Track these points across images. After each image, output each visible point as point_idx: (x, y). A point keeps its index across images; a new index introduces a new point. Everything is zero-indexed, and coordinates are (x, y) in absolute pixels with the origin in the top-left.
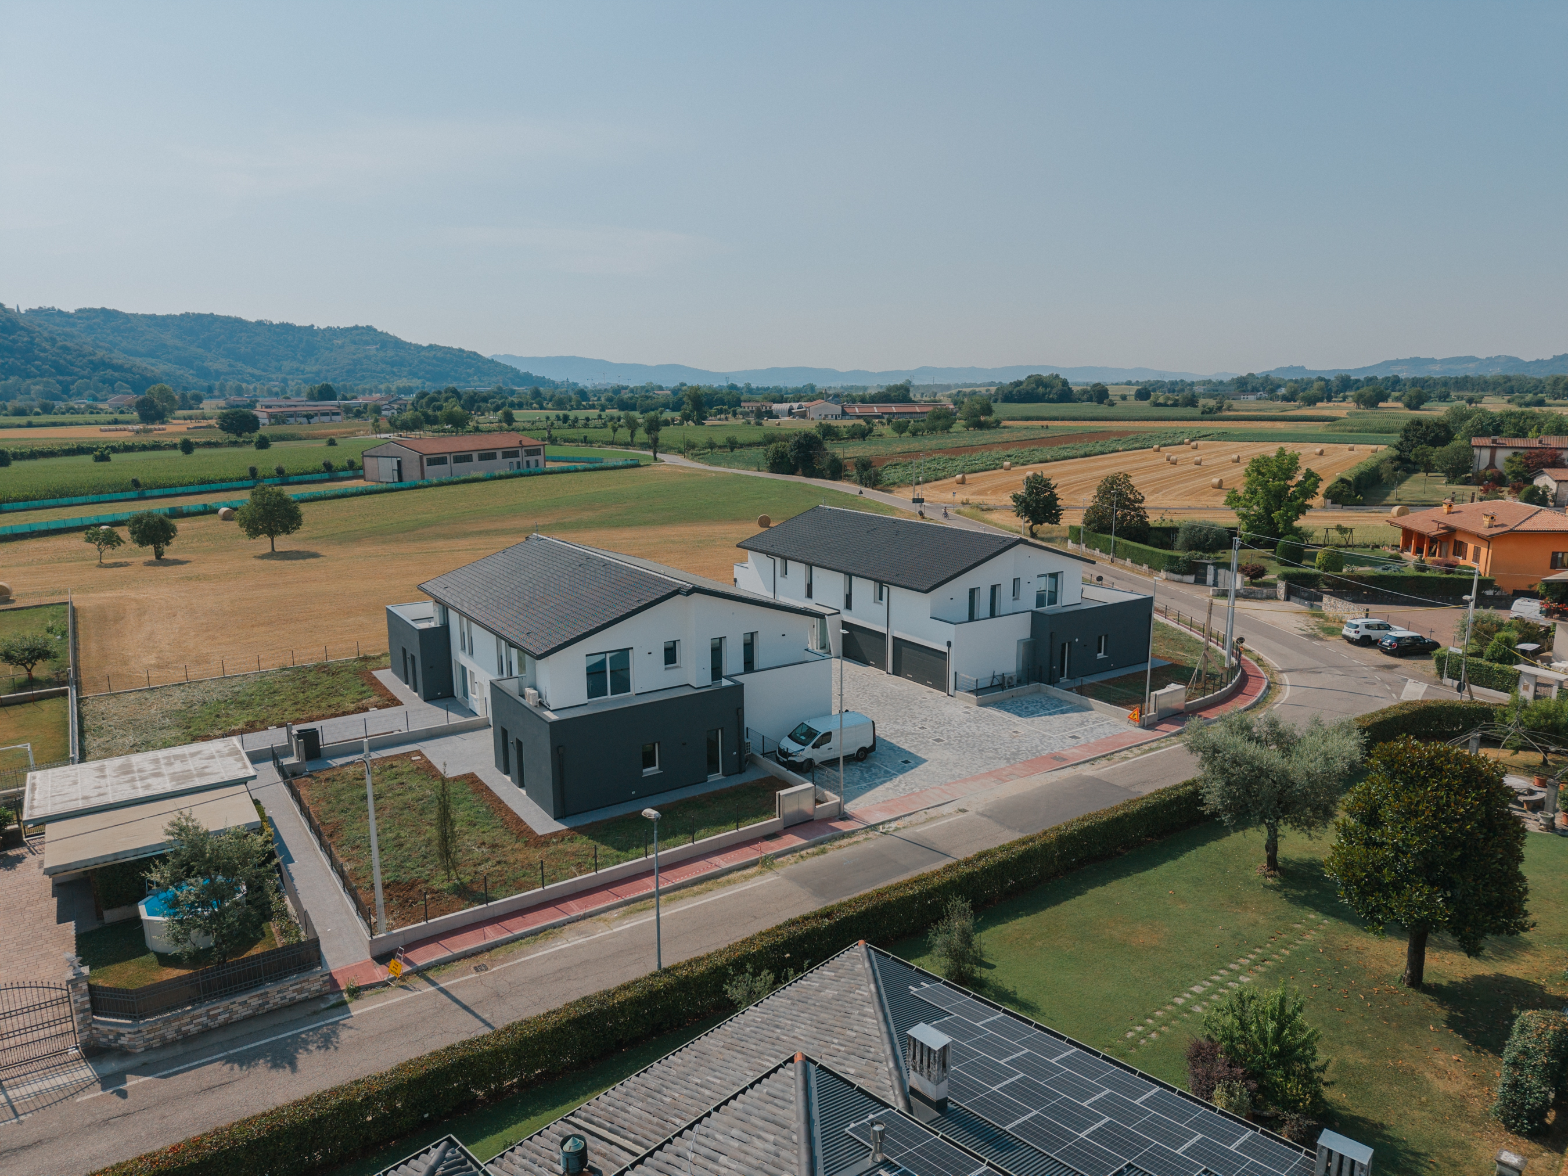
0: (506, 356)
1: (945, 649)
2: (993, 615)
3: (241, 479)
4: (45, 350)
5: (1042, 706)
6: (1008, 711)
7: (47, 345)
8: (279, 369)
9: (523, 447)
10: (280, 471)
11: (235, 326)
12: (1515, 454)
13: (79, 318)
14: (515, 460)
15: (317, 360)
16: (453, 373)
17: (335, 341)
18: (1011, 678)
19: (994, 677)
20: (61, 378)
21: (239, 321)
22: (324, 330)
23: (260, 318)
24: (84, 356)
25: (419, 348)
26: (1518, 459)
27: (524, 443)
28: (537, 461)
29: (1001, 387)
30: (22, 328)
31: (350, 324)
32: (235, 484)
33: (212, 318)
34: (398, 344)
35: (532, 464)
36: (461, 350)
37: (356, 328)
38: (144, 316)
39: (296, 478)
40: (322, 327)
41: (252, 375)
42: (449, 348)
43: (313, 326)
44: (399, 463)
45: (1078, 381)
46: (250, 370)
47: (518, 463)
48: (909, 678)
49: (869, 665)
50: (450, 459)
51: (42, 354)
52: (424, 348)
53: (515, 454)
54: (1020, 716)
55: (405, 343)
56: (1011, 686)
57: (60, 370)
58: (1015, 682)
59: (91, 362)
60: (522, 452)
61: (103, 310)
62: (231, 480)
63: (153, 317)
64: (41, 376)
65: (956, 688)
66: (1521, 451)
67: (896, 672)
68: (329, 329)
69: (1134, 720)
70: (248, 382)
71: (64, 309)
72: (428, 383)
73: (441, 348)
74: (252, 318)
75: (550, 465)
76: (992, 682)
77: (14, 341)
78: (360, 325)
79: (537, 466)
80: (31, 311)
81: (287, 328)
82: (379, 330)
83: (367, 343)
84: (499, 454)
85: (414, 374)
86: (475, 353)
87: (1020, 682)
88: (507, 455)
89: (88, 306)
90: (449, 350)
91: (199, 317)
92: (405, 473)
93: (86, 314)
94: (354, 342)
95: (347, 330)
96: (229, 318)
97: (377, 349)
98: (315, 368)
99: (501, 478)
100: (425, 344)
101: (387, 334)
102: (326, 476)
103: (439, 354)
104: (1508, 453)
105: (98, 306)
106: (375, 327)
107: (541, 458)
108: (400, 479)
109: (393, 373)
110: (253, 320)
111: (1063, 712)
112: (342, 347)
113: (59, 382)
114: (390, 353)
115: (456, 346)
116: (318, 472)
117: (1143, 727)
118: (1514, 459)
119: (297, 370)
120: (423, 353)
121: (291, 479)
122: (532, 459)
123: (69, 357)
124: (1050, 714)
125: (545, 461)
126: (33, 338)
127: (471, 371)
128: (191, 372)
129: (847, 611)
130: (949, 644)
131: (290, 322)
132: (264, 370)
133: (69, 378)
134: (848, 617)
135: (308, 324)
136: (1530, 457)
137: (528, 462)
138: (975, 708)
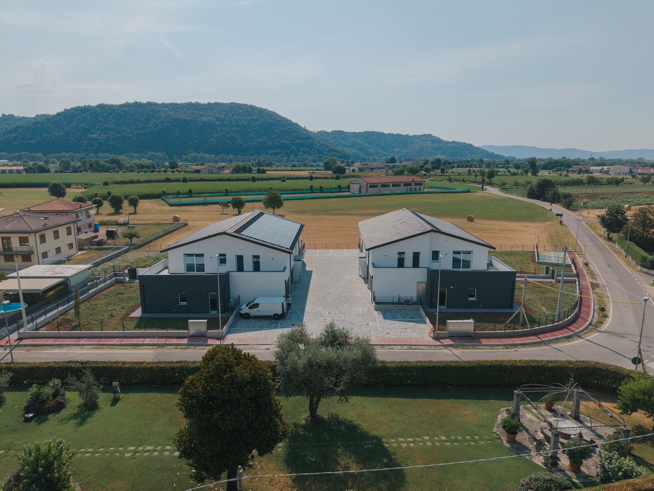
0: (484, 146)
3: (307, 190)
4: (316, 145)
7: (317, 144)
8: (393, 152)
9: (414, 182)
10: (321, 188)
11: (380, 135)
13: (332, 134)
14: (409, 187)
15: (407, 148)
16: (460, 153)
17: (416, 140)
20: (319, 155)
21: (382, 134)
22: (413, 136)
23: (390, 132)
24: (327, 147)
25: (448, 142)
27: (414, 180)
28: (420, 188)
30: (311, 138)
31: (422, 134)
32: (305, 191)
33: (374, 133)
34: (439, 141)
35: (418, 189)
36: (465, 143)
37: (425, 135)
38: (352, 133)
39: (326, 191)
40: (412, 135)
41: (383, 154)
43: (408, 135)
44: (360, 186)
46: (383, 152)
47: (411, 188)
50: (379, 186)
51: (315, 147)
52: (450, 143)
53: (410, 185)
55: (443, 141)
57: (320, 152)
59: (329, 149)
60: (413, 184)
61: (339, 131)
62: (304, 190)
63: (354, 133)
64: (314, 154)
70: (381, 157)
71: (327, 131)
72: (449, 157)
73: (456, 142)
74: (387, 132)
75: (426, 190)
77: (308, 142)
79: (420, 190)
80: (318, 132)
81: (399, 135)
82: (433, 136)
83: (427, 141)
84: (402, 184)
85: (444, 154)
86: (471, 144)
88: (405, 185)
89: (335, 130)
90: (460, 143)
91: (369, 132)
92: (362, 190)
93: (334, 132)
94: (422, 141)
95: (421, 136)
96: (379, 132)
97: (431, 143)
98: (406, 151)
99: (398, 194)
100: (450, 141)
101: (436, 137)
102: (338, 190)
103: (456, 145)
105: (338, 130)
106: (432, 134)
107: (422, 187)
108: (360, 192)
109: (435, 153)
110: (387, 133)
112: (417, 143)
113: (319, 156)
114: (436, 145)
116: (336, 189)
119: (400, 152)
121: (324, 191)
122: (418, 187)
123: (323, 148)
125: (424, 188)
126: (313, 141)
127: (468, 152)
128: (363, 153)
133: (321, 155)
135: (406, 134)
137: (416, 188)
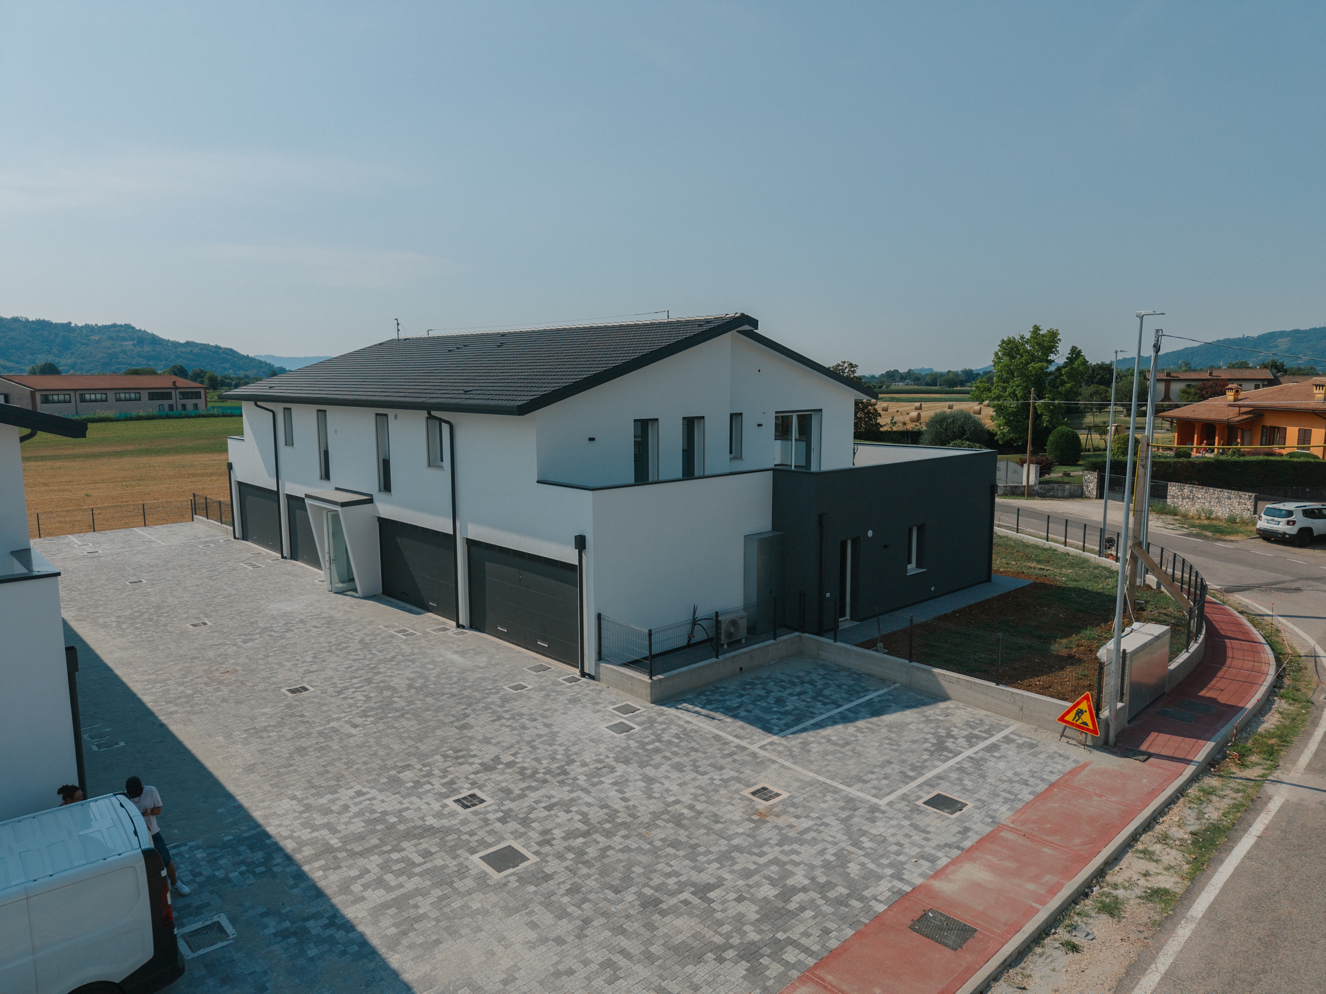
0: (266, 356)
1: (570, 555)
2: (689, 473)
5: (818, 695)
6: (733, 712)
8: (33, 362)
9: (176, 388)
12: (1189, 386)
14: (166, 403)
15: (73, 354)
17: (92, 338)
18: (734, 623)
19: (694, 622)
22: (82, 327)
23: (15, 315)
25: (176, 345)
26: (1193, 390)
27: (178, 385)
28: (196, 405)
31: (109, 323)
34: (155, 340)
35: (190, 407)
36: (217, 347)
37: (114, 326)
40: (80, 325)
41: (4, 367)
42: (205, 345)
43: (70, 323)
46: (2, 362)
47: (171, 406)
48: (500, 636)
49: (428, 609)
50: (75, 397)
52: (181, 345)
53: (167, 396)
54: (767, 729)
55: (163, 340)
56: (735, 644)
58: (743, 632)
60: (175, 394)
65: (600, 657)
66: (1193, 383)
67: (476, 624)
68: (87, 326)
69: (1082, 728)
73: (197, 345)
76: (691, 635)
78: (119, 323)
79: (196, 409)
81: (43, 325)
82: (138, 328)
83: (124, 339)
84: (146, 395)
86: (231, 350)
87: (754, 632)
88: (154, 396)
90: (206, 347)
94: (111, 338)
95: (105, 327)
97: (134, 345)
98: (70, 361)
100: (182, 341)
101: (145, 331)
104: (1182, 386)
106: (133, 325)
107: (201, 402)
110: (9, 317)
111: (877, 710)
112: (98, 342)
114: (147, 348)
115: (212, 343)
117: (1105, 746)
118: (1189, 390)
120: (179, 349)
122: (189, 402)
124: (845, 719)
125: (207, 407)
127: (227, 365)
129: (384, 496)
130: (581, 543)
131: (47, 319)
132: (17, 362)
134: (387, 508)
135: (65, 322)
136: (1203, 388)
137: (184, 405)
138: (646, 708)
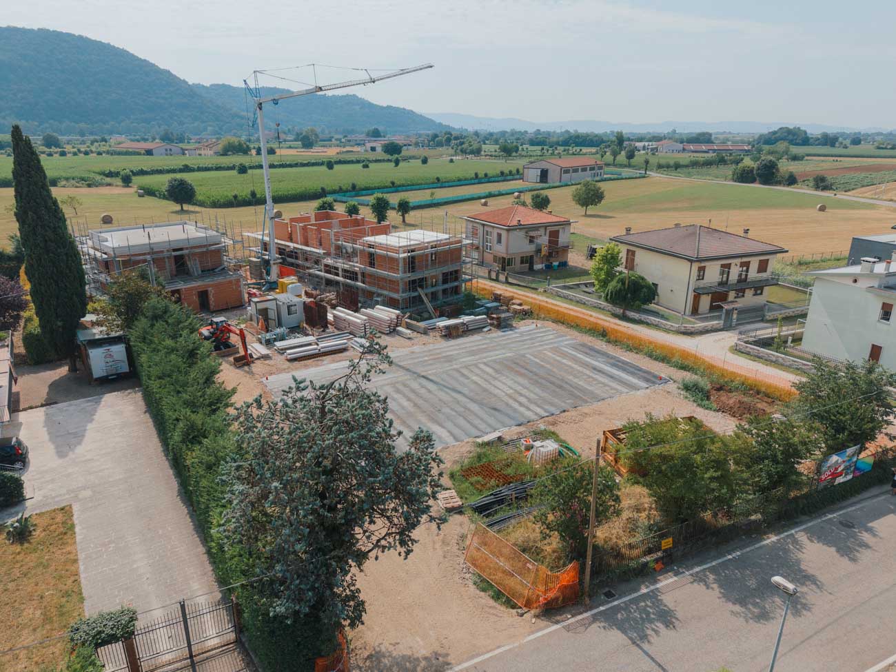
9: (597, 165)
17: (338, 104)
29: (761, 136)
30: (197, 95)
45: (814, 131)
50: (571, 170)
60: (596, 168)
77: (195, 102)
83: (354, 105)
84: (588, 169)
88: (591, 169)
92: (550, 177)
94: (348, 104)
108: (542, 180)
112: (342, 107)
126: (203, 101)
